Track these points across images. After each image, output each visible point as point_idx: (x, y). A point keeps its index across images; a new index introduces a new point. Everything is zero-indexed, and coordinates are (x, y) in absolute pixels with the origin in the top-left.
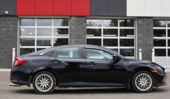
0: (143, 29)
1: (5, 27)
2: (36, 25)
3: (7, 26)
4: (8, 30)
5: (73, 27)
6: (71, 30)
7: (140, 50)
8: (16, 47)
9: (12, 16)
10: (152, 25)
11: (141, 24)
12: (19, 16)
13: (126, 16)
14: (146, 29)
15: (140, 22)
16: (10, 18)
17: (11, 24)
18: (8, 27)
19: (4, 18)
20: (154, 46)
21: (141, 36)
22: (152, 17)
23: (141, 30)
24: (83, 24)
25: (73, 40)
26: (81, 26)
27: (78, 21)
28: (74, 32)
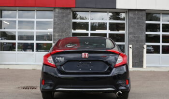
0: (134, 23)
10: (145, 18)
13: (116, 9)
14: (137, 23)
15: (131, 15)
20: (147, 42)
22: (145, 10)
24: (68, 17)
25: (57, 35)
26: (66, 18)
27: (62, 13)
28: (58, 25)
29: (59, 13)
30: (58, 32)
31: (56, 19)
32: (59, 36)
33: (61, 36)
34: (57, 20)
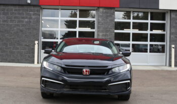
1: (27, 18)
2: (60, 16)
3: (29, 17)
4: (30, 22)
5: (100, 19)
6: (98, 23)
7: (173, 46)
8: (38, 40)
9: (34, 6)
11: (174, 18)
12: (41, 6)
15: (173, 16)
16: (32, 8)
17: (33, 15)
18: (31, 18)
19: (25, 8)
21: (173, 30)
23: (174, 25)
24: (112, 17)
25: (101, 34)
26: (110, 18)
27: (106, 12)
28: (102, 24)
29: (103, 12)
30: (102, 32)
31: (100, 18)
32: (103, 35)
33: (105, 36)
34: (101, 20)
